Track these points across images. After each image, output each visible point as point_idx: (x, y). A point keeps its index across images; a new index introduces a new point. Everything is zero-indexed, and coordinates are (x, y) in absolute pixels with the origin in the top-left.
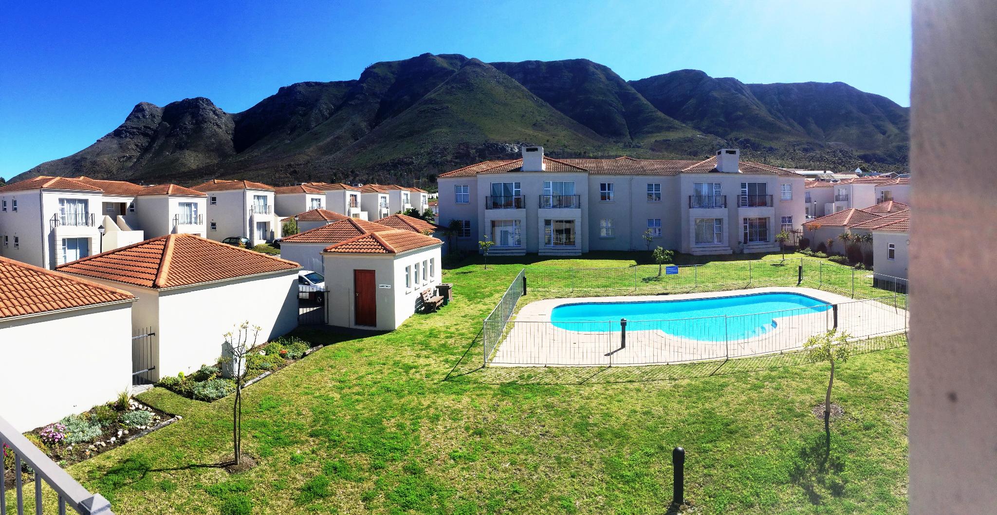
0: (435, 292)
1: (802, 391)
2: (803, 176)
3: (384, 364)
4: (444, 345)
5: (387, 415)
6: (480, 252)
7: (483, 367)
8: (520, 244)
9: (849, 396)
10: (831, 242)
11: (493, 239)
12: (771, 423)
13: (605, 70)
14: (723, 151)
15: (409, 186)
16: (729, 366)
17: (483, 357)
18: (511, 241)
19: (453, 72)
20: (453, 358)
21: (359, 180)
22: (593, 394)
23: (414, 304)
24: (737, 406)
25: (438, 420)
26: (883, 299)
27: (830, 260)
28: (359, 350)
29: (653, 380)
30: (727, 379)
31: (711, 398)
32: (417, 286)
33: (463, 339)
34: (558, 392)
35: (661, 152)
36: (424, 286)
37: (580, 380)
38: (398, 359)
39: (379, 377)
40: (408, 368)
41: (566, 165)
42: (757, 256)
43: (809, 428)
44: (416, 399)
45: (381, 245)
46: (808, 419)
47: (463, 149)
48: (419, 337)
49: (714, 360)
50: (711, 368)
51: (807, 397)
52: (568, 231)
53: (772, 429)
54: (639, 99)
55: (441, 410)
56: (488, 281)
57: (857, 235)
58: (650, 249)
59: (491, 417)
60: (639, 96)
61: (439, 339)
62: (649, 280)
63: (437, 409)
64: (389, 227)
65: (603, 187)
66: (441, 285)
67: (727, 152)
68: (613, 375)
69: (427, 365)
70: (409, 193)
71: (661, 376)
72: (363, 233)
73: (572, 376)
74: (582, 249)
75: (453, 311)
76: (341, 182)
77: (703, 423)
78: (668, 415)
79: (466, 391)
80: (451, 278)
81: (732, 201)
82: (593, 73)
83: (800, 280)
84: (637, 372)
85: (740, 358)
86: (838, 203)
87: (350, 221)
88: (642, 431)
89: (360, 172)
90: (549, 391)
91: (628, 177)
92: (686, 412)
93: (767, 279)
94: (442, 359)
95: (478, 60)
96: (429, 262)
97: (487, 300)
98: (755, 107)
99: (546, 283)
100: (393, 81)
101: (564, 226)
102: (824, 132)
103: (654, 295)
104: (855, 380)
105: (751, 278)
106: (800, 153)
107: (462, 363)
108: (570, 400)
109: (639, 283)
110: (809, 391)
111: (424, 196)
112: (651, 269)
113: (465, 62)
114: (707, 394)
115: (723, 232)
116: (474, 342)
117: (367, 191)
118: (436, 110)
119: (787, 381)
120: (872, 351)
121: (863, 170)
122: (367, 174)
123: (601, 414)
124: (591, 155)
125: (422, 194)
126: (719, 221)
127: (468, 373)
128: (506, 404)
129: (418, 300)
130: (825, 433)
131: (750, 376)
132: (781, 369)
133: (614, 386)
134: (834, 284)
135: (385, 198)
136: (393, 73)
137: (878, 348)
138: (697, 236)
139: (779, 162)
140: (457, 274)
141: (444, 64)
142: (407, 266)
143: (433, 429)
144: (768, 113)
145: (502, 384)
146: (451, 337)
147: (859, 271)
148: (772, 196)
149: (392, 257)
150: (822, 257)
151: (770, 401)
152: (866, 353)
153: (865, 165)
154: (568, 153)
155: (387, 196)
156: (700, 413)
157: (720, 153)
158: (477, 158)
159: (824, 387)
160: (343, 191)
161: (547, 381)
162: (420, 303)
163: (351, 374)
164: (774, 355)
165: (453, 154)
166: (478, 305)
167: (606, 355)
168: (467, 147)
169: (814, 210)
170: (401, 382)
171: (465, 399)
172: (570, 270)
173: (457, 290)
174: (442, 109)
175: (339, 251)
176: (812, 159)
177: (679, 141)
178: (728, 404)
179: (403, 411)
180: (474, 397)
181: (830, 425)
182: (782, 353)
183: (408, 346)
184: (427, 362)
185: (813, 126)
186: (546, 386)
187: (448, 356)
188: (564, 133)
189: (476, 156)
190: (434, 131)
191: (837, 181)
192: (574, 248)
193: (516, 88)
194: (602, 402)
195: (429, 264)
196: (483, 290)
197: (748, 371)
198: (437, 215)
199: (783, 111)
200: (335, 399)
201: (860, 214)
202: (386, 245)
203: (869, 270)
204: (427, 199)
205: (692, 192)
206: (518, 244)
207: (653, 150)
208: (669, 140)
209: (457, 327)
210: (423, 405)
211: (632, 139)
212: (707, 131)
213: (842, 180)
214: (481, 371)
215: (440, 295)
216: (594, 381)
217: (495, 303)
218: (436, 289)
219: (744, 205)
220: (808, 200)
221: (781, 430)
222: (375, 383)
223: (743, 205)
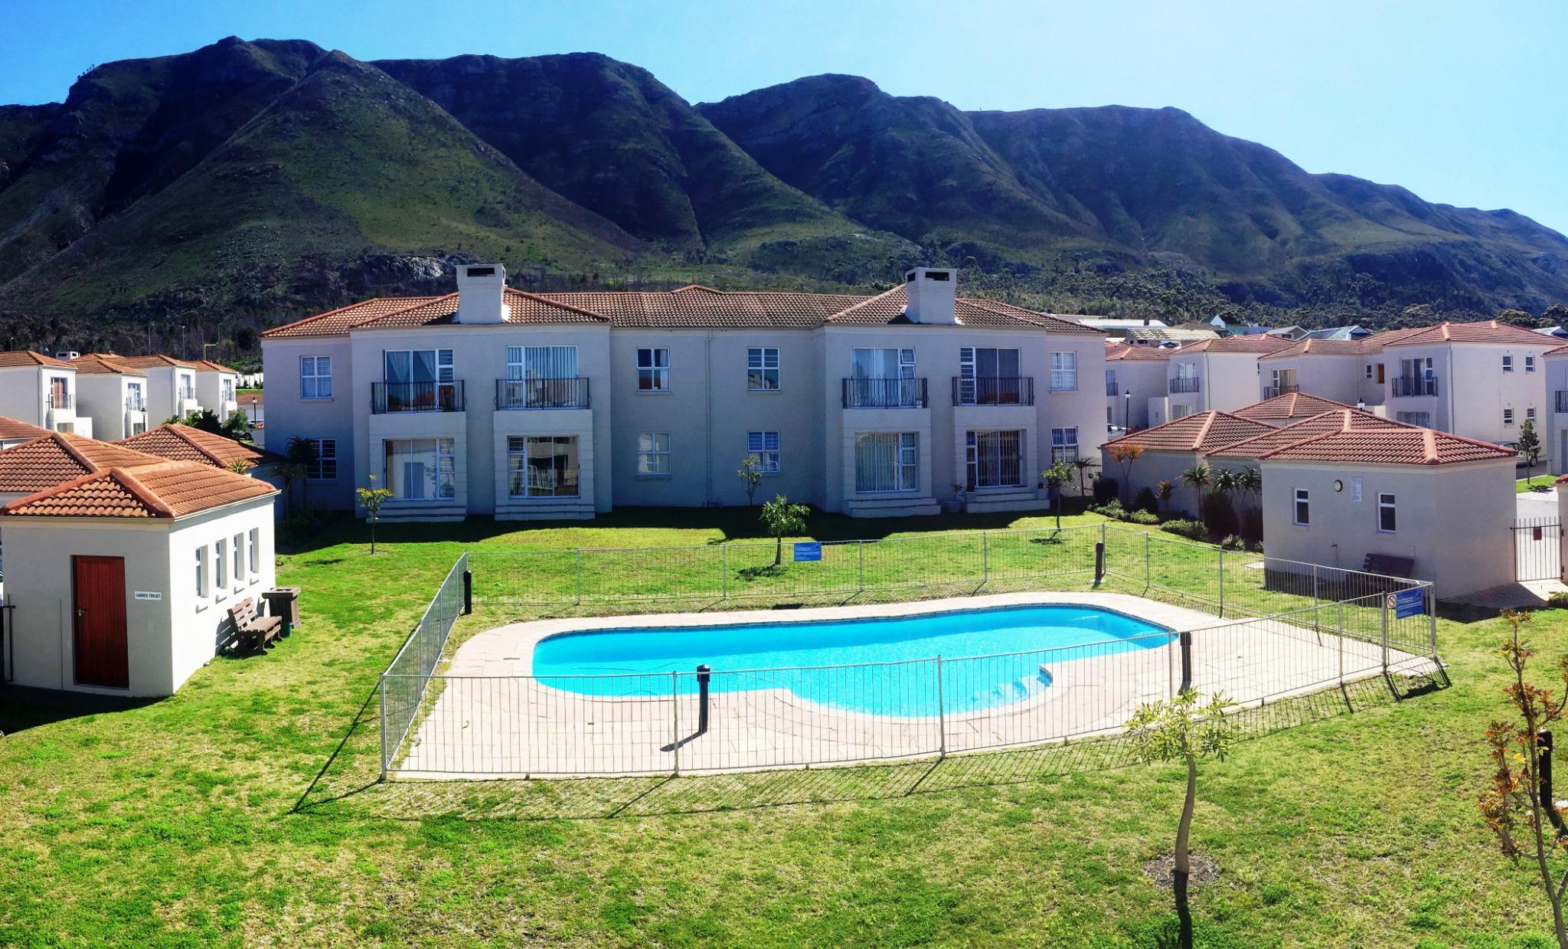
0: (261, 607)
1: (1120, 827)
2: (1103, 332)
3: (151, 776)
4: (287, 731)
5: (163, 893)
6: (358, 514)
7: (381, 780)
8: (452, 495)
9: (1228, 833)
10: (1168, 489)
11: (387, 483)
12: (1050, 898)
13: (642, 77)
14: (921, 272)
15: (192, 356)
16: (950, 769)
17: (378, 758)
18: (430, 489)
19: (288, 82)
20: (309, 760)
21: (70, 343)
22: (640, 840)
23: (214, 636)
24: (971, 862)
25: (283, 903)
26: (1289, 617)
27: (1165, 530)
28: (87, 743)
29: (775, 805)
30: (945, 802)
31: (909, 846)
32: (221, 593)
33: (330, 717)
34: (560, 838)
35: (774, 271)
36: (236, 593)
37: (608, 808)
38: (184, 761)
39: (140, 805)
40: (204, 783)
41: (557, 306)
42: (1001, 520)
43: (1139, 909)
44: (229, 855)
45: (135, 497)
46: (1136, 889)
47: (309, 271)
48: (231, 713)
49: (912, 759)
50: (907, 777)
51: (1132, 840)
52: (561, 462)
53: (1055, 913)
54: (724, 147)
55: (290, 881)
56: (381, 581)
57: (1223, 473)
58: (755, 502)
59: (406, 895)
60: (723, 138)
61: (275, 717)
62: (756, 575)
63: (279, 877)
64: (153, 456)
65: (644, 356)
66: (274, 591)
67: (928, 275)
68: (684, 794)
69: (250, 777)
70: (192, 373)
71: (793, 794)
72: (88, 470)
73: (590, 798)
74: (595, 505)
75: (304, 651)
76: (26, 349)
77: (896, 901)
78: (812, 882)
79: (341, 835)
80: (295, 575)
81: (940, 391)
82: (615, 87)
83: (1099, 576)
84: (739, 787)
85: (971, 752)
86: (1180, 398)
87: (56, 442)
88: (754, 921)
89: (70, 324)
90: (540, 834)
91: (702, 334)
92: (852, 879)
93: (1021, 572)
94: (283, 762)
95: (344, 55)
96: (247, 537)
97: (380, 627)
98: (985, 167)
99: (514, 583)
100: (154, 106)
101: (553, 450)
102: (1143, 227)
103: (768, 608)
104: (1239, 799)
105: (987, 570)
106: (1089, 279)
107: (331, 773)
108: (589, 853)
109: (731, 582)
110: (1133, 825)
111: (227, 381)
112: (757, 550)
113: (317, 61)
114: (899, 836)
115: (918, 464)
116: (355, 724)
117: (89, 371)
118: (250, 174)
119: (1083, 806)
120: (1272, 732)
121: (1228, 319)
122: (88, 328)
123: (664, 884)
124: (611, 282)
125: (222, 377)
126: (912, 438)
127: (346, 796)
128: (439, 866)
129: (222, 625)
130: (1175, 917)
131: (996, 795)
132: (1068, 779)
133: (688, 821)
134: (1178, 584)
135: (137, 386)
136: (155, 86)
137: (1286, 725)
138: (859, 471)
139: (1039, 299)
140: (307, 564)
141: (267, 62)
142: (199, 546)
143: (272, 923)
144: (1016, 182)
145: (427, 820)
146: (301, 712)
147: (1231, 555)
148: (1030, 380)
149: (165, 527)
150: (1147, 523)
151: (1044, 852)
152: (1259, 738)
153: (1234, 309)
154: (554, 278)
155: (143, 382)
156: (887, 880)
157: (912, 278)
158: (345, 293)
159: (1168, 817)
160: (35, 368)
161: (534, 811)
162: (228, 633)
163: (74, 799)
164: (1050, 746)
165: (290, 281)
166: (359, 637)
167: (664, 749)
168: (322, 266)
169: (1123, 412)
170: (193, 816)
171: (344, 856)
172: (568, 554)
173: (308, 601)
174: (264, 172)
175: (38, 511)
176: (1117, 291)
177: (813, 247)
178: (948, 857)
179: (199, 880)
180: (362, 849)
181: (1191, 901)
182: (1066, 744)
183: (206, 732)
184: (250, 768)
185: (1120, 214)
186: (532, 824)
187: (297, 757)
188: (547, 229)
189: (342, 287)
190: (244, 226)
191: (1175, 345)
192: (573, 501)
193: (439, 122)
194: (661, 857)
195: (247, 543)
196: (369, 603)
197: (991, 784)
198: (261, 425)
199: (1049, 178)
200: (39, 858)
201: (1229, 424)
202: (149, 497)
203: (1254, 550)
204: (234, 389)
205: (849, 371)
206: (447, 495)
207: (756, 267)
208: (794, 244)
209: (314, 688)
210: (246, 869)
211: (705, 242)
212: (874, 224)
213: (1185, 342)
214: (376, 791)
215: (272, 614)
216: (641, 810)
217: (398, 633)
218: (262, 600)
219: (967, 400)
220: (1113, 390)
221: (1076, 914)
222: (131, 820)
223: (964, 401)
